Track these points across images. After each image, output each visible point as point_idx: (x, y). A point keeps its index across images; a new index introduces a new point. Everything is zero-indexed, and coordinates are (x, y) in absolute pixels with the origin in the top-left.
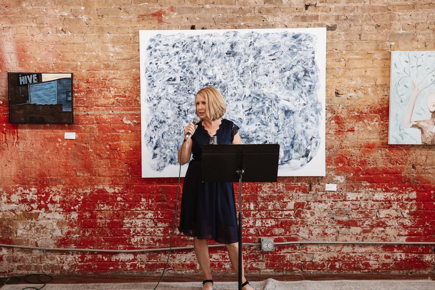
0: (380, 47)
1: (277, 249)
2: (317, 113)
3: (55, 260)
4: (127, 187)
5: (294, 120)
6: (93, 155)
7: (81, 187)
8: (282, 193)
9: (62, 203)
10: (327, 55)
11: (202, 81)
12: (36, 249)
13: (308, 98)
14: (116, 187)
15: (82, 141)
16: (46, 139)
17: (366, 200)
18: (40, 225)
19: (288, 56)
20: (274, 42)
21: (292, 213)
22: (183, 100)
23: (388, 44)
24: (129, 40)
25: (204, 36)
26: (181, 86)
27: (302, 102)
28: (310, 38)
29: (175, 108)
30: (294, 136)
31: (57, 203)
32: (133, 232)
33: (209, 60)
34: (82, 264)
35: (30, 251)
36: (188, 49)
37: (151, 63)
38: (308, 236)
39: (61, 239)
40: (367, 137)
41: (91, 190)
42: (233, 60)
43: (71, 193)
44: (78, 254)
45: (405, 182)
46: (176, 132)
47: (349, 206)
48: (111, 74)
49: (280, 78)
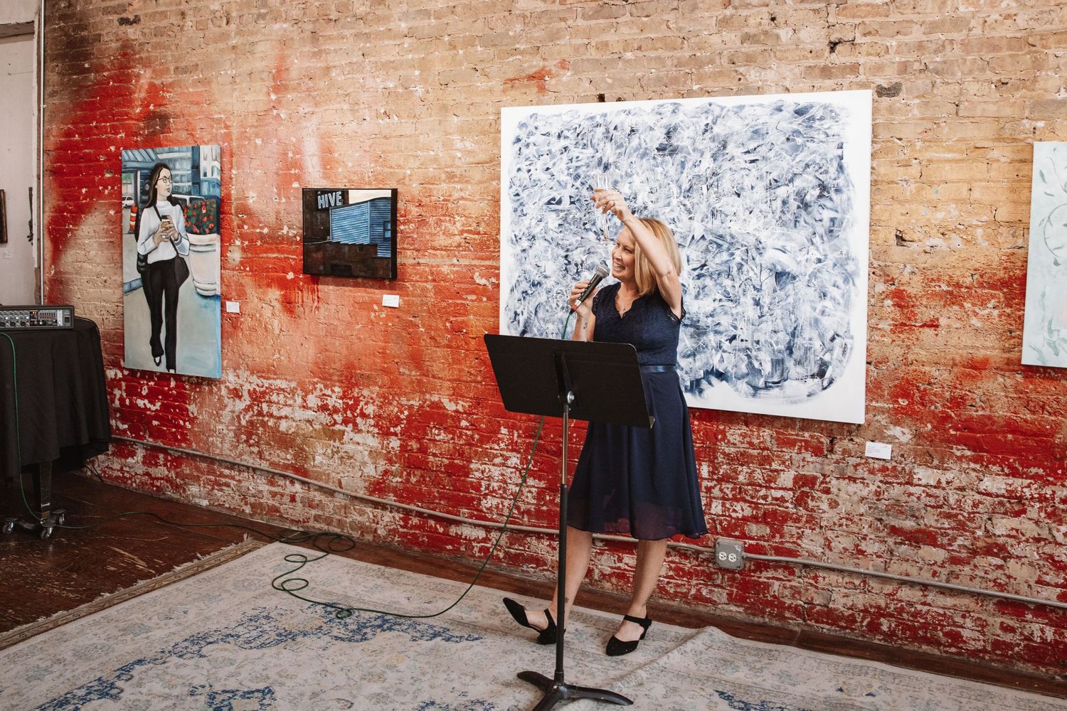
0: (1008, 132)
1: (753, 567)
2: (846, 280)
3: (366, 516)
4: (478, 402)
5: (796, 294)
6: (425, 337)
7: (405, 394)
8: (768, 449)
9: (377, 419)
12: (340, 492)
13: (826, 246)
14: (461, 403)
15: (408, 312)
16: (356, 305)
17: (962, 489)
18: (346, 452)
19: (784, 153)
20: (754, 123)
21: (788, 495)
22: (574, 242)
23: (1028, 125)
24: (487, 127)
25: (617, 115)
26: (571, 214)
27: (815, 254)
28: (833, 114)
29: (560, 258)
30: (795, 329)
31: (370, 418)
32: (486, 488)
33: (624, 163)
34: (405, 530)
35: (331, 493)
36: (585, 141)
37: (519, 170)
38: (821, 550)
39: (374, 481)
40: (969, 343)
41: (421, 402)
42: (671, 163)
43: (391, 404)
44: (399, 512)
45: (1062, 458)
47: (918, 498)
48: (457, 190)
49: (766, 202)
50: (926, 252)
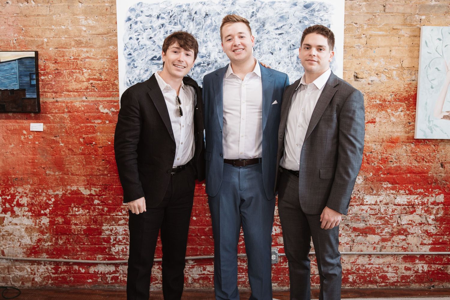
0: (408, 21)
1: (282, 261)
3: (25, 271)
4: (105, 188)
6: (64, 149)
7: (52, 188)
9: (30, 206)
10: (345, 30)
12: (3, 259)
14: (93, 189)
15: (51, 134)
16: (8, 131)
17: (387, 204)
18: (6, 231)
19: (298, 30)
20: (281, 12)
23: (417, 17)
24: (104, 11)
25: (196, 5)
28: (325, 8)
31: (25, 206)
32: (114, 240)
33: (202, 35)
34: (56, 275)
36: (176, 21)
37: (131, 38)
39: (31, 247)
40: (390, 130)
41: (64, 192)
43: (41, 195)
44: (51, 265)
45: (431, 183)
47: (366, 211)
48: (84, 52)
49: (288, 58)
50: (369, 84)
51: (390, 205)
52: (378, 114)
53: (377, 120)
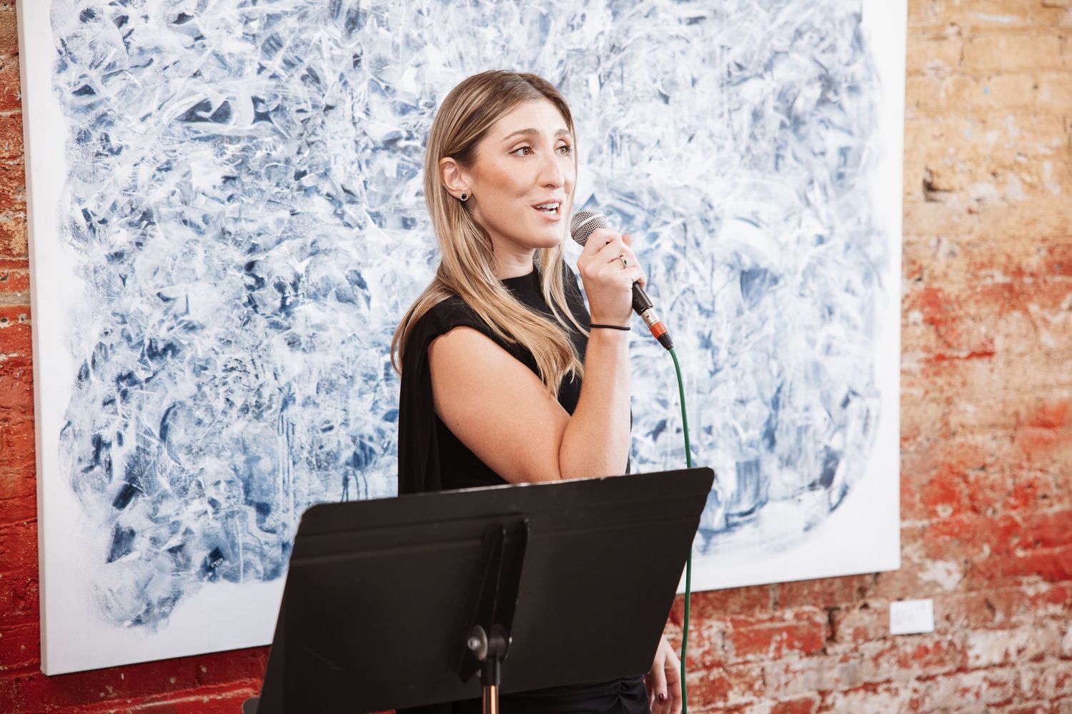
2: (867, 278)
5: (779, 315)
8: (718, 664)
11: (365, 124)
13: (833, 207)
17: (1039, 658)
22: (272, 226)
26: (257, 147)
27: (813, 227)
29: (231, 271)
30: (779, 390)
33: (400, 13)
37: (88, 15)
40: (1039, 379)
42: (517, 17)
46: (239, 403)
47: (977, 695)
49: (721, 115)
50: (970, 211)
51: (1050, 661)
52: (1002, 324)
53: (999, 344)
